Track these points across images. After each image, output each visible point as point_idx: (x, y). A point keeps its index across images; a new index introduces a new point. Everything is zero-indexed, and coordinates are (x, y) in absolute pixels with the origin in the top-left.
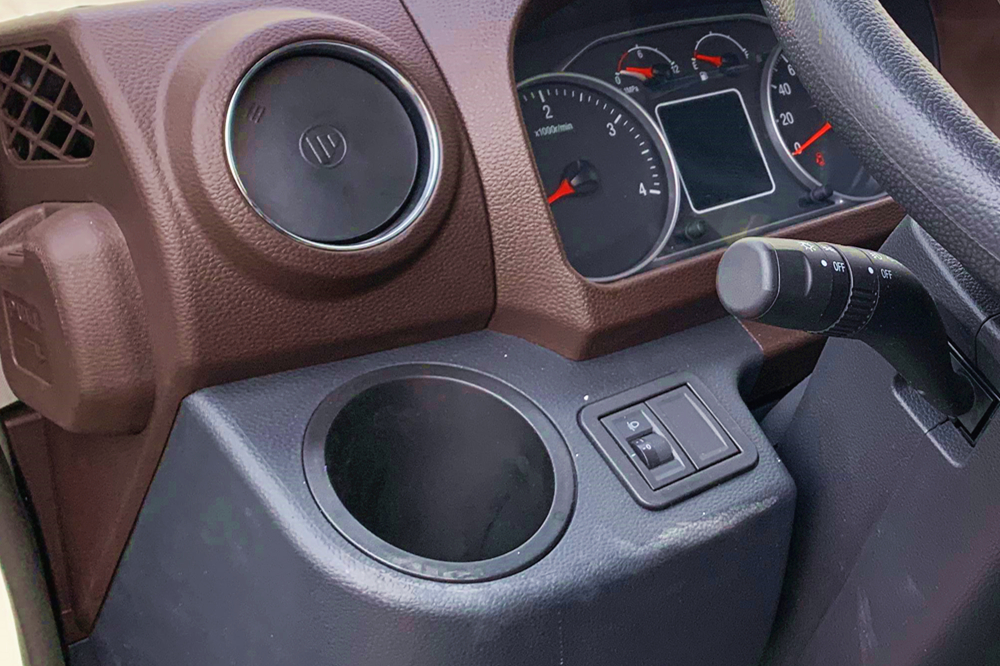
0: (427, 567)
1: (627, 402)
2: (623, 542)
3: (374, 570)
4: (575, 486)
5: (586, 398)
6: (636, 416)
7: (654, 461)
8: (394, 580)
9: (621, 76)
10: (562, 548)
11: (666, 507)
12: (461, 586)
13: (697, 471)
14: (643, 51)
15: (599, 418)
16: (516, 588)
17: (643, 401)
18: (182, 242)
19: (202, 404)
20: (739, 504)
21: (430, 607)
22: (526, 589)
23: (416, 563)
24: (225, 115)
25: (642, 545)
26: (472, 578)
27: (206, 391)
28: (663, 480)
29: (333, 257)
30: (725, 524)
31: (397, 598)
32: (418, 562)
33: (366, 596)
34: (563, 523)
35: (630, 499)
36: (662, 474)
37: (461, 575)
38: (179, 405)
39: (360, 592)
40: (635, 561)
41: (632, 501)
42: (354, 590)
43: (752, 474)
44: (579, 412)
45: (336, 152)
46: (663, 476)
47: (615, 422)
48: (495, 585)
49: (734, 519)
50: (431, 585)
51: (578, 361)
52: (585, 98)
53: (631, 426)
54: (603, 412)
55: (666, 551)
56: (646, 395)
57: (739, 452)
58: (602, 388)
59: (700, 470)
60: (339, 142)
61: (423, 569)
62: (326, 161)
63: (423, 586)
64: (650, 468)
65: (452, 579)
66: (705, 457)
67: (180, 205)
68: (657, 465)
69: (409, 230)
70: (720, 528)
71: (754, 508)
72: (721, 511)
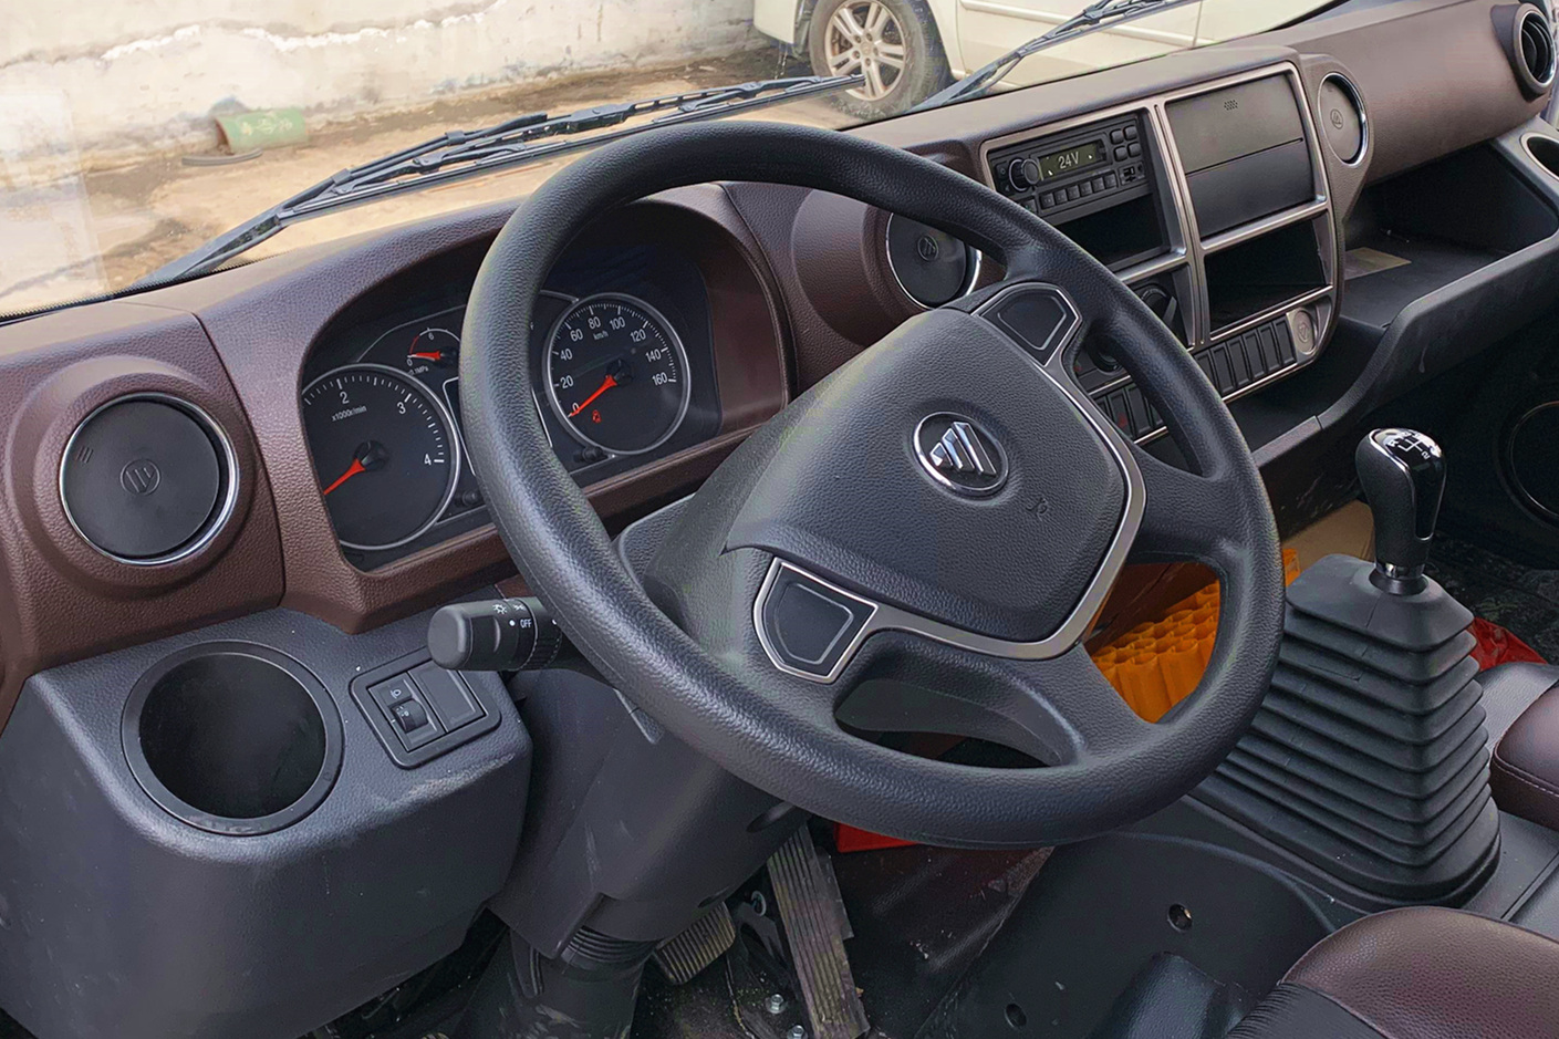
0: (217, 824)
1: (391, 673)
2: (378, 798)
3: (174, 827)
4: (343, 750)
5: (358, 669)
6: (400, 685)
7: (410, 726)
8: (190, 835)
9: (412, 359)
10: (327, 804)
11: (418, 766)
12: (243, 839)
13: (447, 734)
14: (433, 333)
15: (367, 688)
16: (288, 839)
17: (406, 671)
18: (25, 564)
19: (43, 684)
20: (480, 761)
21: (217, 857)
22: (297, 839)
23: (207, 820)
24: (59, 465)
25: (394, 800)
26: (253, 832)
27: (46, 673)
28: (415, 743)
29: (147, 572)
30: (467, 779)
31: (192, 849)
32: (209, 820)
33: (167, 848)
34: (330, 783)
35: (388, 759)
36: (417, 737)
37: (244, 830)
38: (24, 682)
39: (163, 845)
40: (388, 814)
41: (390, 762)
42: (158, 843)
43: (494, 735)
44: (351, 681)
45: (151, 481)
46: (416, 740)
47: (380, 691)
48: (271, 837)
49: (475, 775)
50: (220, 839)
51: (353, 634)
52: (379, 382)
53: (393, 694)
54: (372, 682)
55: (414, 804)
56: (408, 666)
57: (485, 715)
58: (372, 659)
59: (450, 732)
60: (154, 473)
61: (214, 826)
62: (143, 490)
63: (212, 840)
64: (406, 732)
65: (237, 833)
66: (455, 722)
67: (23, 536)
68: (414, 728)
69: (210, 543)
70: (461, 783)
71: (493, 765)
72: (464, 768)
